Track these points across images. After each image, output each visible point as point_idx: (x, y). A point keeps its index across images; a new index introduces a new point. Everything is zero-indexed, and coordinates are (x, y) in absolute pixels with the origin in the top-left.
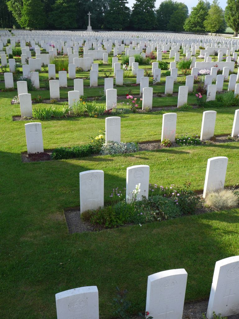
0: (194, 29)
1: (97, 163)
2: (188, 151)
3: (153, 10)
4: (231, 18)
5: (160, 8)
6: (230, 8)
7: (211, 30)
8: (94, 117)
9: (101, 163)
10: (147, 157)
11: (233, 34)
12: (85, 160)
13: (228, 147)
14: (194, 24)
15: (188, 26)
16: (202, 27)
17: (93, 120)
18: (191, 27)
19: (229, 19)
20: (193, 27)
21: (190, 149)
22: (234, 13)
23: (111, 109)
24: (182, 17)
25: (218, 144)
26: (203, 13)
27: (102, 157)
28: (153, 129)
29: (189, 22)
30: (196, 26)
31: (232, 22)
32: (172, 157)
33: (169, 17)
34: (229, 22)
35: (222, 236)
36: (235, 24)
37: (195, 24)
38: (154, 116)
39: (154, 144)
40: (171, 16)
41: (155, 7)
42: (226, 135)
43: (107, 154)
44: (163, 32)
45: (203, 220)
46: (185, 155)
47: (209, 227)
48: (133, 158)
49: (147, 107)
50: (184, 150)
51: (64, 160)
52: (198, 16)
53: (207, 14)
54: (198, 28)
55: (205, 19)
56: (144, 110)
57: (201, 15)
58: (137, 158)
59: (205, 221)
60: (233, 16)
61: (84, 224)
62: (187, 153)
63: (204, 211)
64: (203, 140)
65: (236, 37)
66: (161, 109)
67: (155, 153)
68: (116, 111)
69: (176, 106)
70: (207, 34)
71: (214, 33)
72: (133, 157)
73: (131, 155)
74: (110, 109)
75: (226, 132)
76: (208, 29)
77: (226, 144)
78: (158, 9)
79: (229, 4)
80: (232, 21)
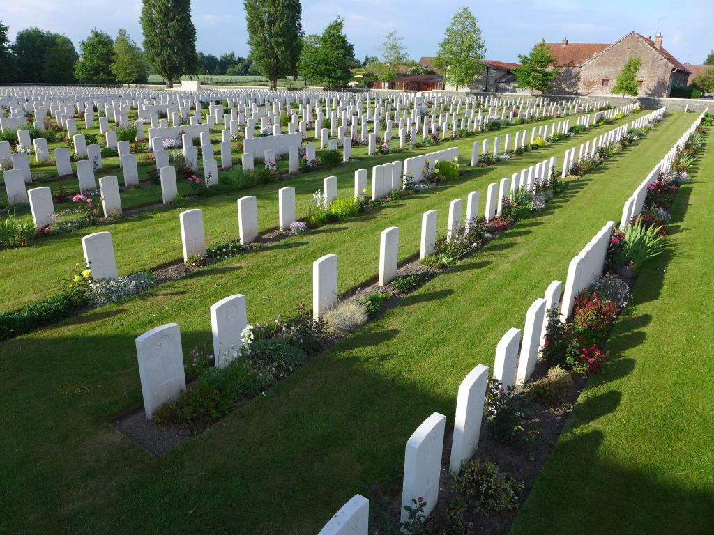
0: (96, 78)
1: (99, 322)
2: (238, 265)
3: (6, 46)
4: (156, 58)
5: (17, 42)
6: (149, 44)
7: (127, 79)
8: (20, 246)
9: (107, 321)
10: (182, 289)
11: (164, 83)
12: (69, 324)
13: (287, 246)
14: (93, 69)
15: (83, 73)
16: (110, 73)
17: (23, 251)
18: (89, 74)
19: (154, 60)
20: (92, 76)
21: (239, 261)
22: (158, 50)
23: (47, 226)
24: (67, 58)
25: (269, 245)
26: (104, 51)
27: (98, 310)
28: (153, 243)
29: (82, 67)
30: (97, 74)
31: (159, 66)
32: (221, 280)
33: (42, 58)
34: (153, 66)
35: (383, 365)
36: (164, 69)
37: (96, 70)
38: (137, 223)
39: (174, 267)
40: (46, 56)
41: (8, 41)
42: (271, 230)
43: (105, 304)
44: (36, 85)
45: (342, 354)
46: (238, 272)
47: (356, 359)
48: (159, 297)
49: (115, 211)
50: (231, 266)
51: (25, 336)
52: (98, 57)
53: (113, 54)
54: (102, 76)
55: (112, 62)
56: (108, 217)
57: (102, 54)
58: (165, 295)
59: (346, 354)
60: (158, 55)
61: (167, 430)
62: (239, 268)
63: (331, 343)
64: (245, 244)
65: (172, 89)
66: (137, 210)
67: (190, 281)
68: (61, 228)
69: (162, 202)
70: (120, 87)
71: (133, 83)
72: (157, 295)
73: (151, 294)
74: (43, 226)
75: (270, 226)
76: (121, 77)
77: (282, 242)
78: (14, 44)
79: (147, 36)
80: (158, 63)
